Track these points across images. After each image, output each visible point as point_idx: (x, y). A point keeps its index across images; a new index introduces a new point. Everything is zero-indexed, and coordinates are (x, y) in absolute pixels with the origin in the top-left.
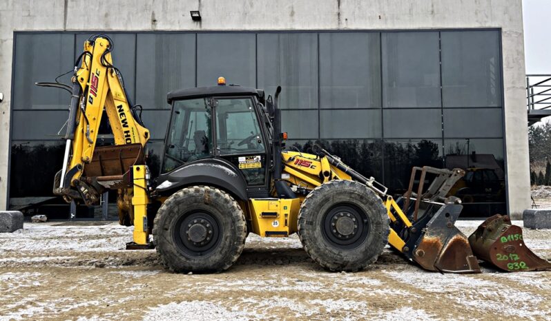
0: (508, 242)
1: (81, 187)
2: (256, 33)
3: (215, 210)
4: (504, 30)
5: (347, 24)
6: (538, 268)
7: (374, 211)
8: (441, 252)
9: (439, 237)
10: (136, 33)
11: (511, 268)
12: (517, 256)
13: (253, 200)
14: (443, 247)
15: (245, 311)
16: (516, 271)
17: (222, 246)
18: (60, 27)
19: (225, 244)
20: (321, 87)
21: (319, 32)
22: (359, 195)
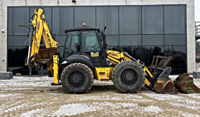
0: (188, 83)
1: (34, 63)
2: (96, 7)
3: (83, 71)
4: (187, 5)
5: (129, 3)
6: (198, 92)
7: (140, 72)
8: (164, 86)
9: (163, 81)
10: (52, 7)
11: (189, 92)
12: (191, 88)
13: (96, 68)
14: (164, 85)
15: (94, 107)
16: (191, 93)
17: (85, 84)
18: (24, 5)
19: (86, 83)
20: (120, 27)
21: (119, 6)
22: (134, 66)
